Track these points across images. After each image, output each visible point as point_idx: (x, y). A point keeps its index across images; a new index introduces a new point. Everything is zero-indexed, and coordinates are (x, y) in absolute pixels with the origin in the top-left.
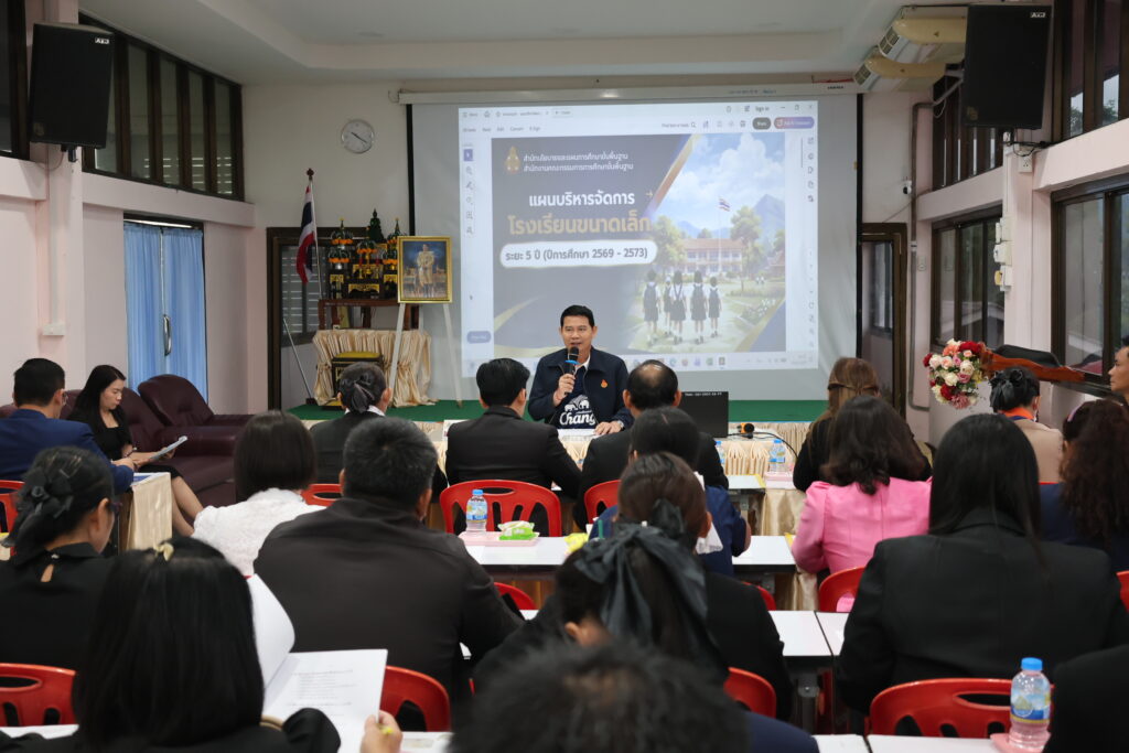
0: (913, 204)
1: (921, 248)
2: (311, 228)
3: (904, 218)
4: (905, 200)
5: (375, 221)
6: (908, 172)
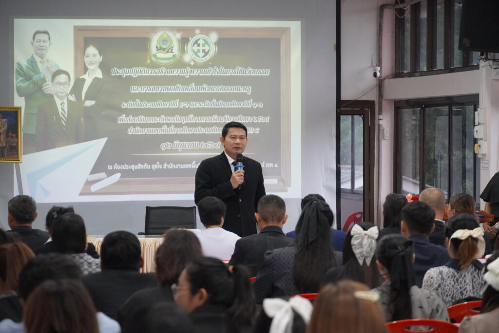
0: (381, 86)
3: (372, 96)
4: (374, 82)
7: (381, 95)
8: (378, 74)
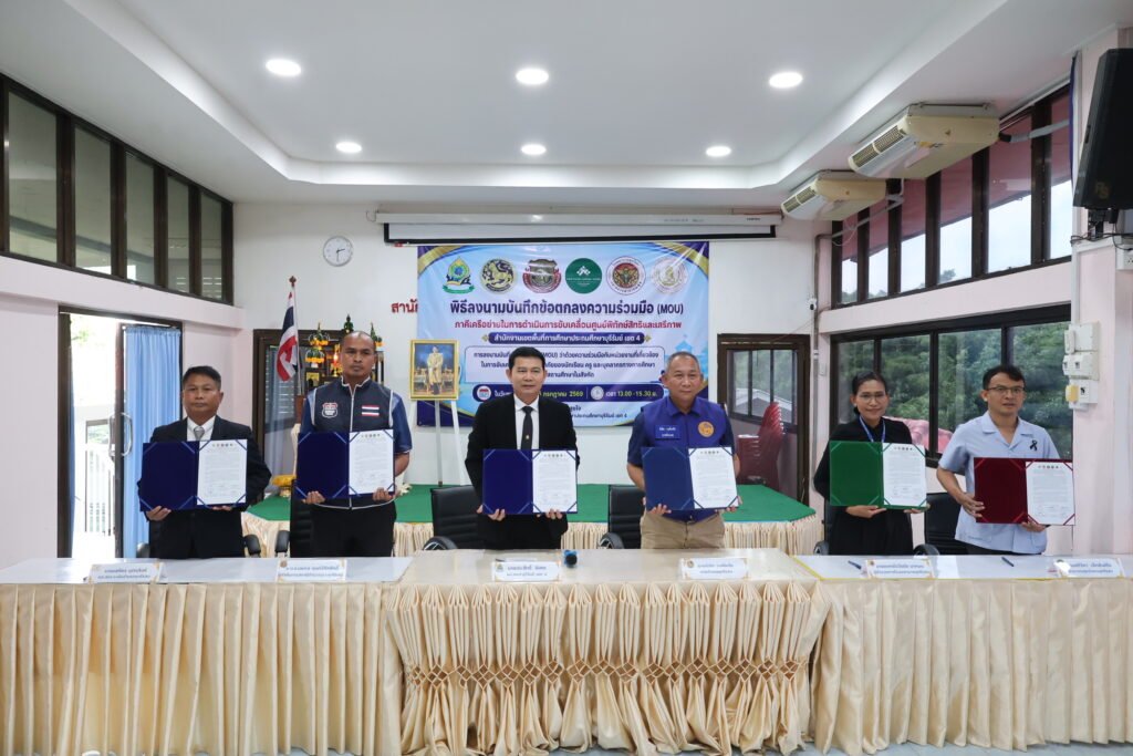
0: (816, 319)
1: (821, 355)
2: (292, 332)
3: (808, 330)
4: (810, 315)
5: (349, 325)
6: (812, 292)
7: (816, 329)
8: (815, 307)
